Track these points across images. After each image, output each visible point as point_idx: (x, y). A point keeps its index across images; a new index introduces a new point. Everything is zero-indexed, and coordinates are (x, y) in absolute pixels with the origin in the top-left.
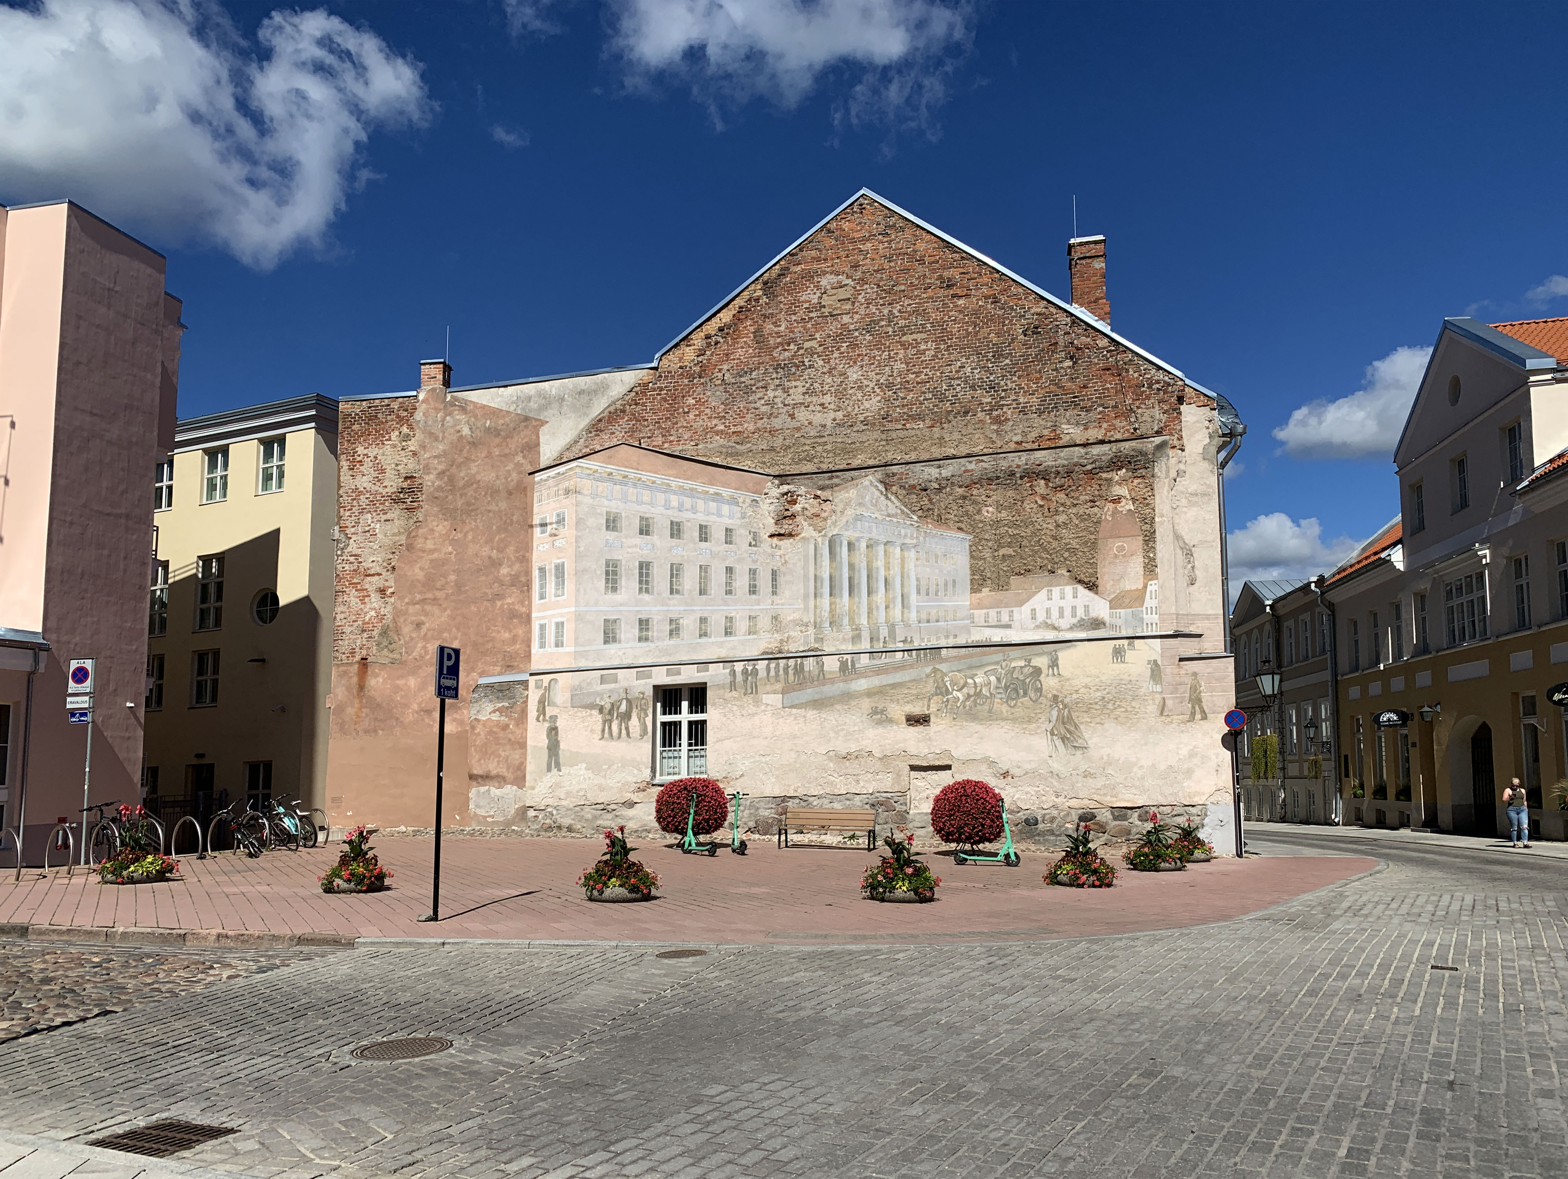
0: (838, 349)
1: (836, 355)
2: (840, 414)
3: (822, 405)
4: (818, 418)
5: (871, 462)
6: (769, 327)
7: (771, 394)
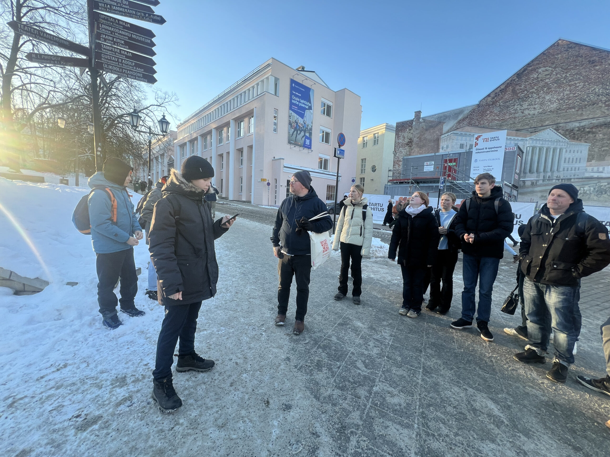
0: (543, 90)
1: (542, 92)
2: (541, 110)
3: (534, 108)
4: (532, 112)
5: (551, 124)
6: (518, 87)
7: (516, 107)
